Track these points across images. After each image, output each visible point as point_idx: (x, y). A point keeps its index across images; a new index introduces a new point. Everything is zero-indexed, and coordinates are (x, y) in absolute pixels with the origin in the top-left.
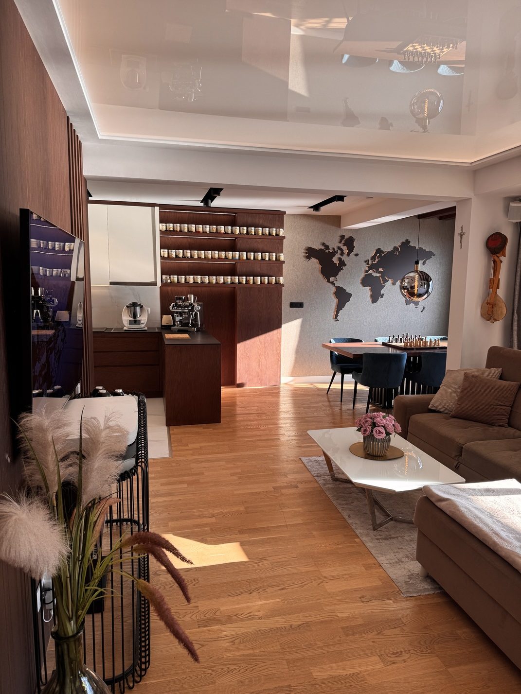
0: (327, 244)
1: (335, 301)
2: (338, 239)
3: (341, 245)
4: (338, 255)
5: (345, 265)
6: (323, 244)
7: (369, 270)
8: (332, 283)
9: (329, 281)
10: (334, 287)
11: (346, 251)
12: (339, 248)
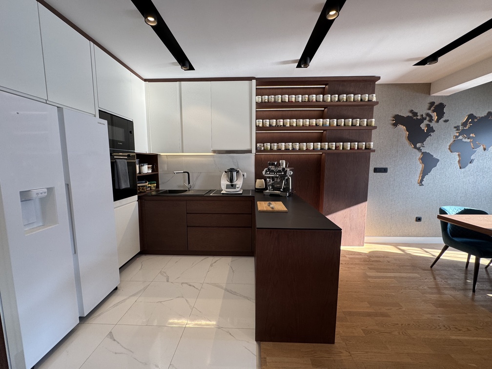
0: (415, 111)
1: (420, 167)
2: (427, 106)
3: (430, 112)
4: (426, 122)
5: (434, 131)
6: (411, 111)
7: (459, 136)
8: (419, 149)
9: (415, 147)
10: (420, 153)
11: (435, 118)
12: (428, 115)
